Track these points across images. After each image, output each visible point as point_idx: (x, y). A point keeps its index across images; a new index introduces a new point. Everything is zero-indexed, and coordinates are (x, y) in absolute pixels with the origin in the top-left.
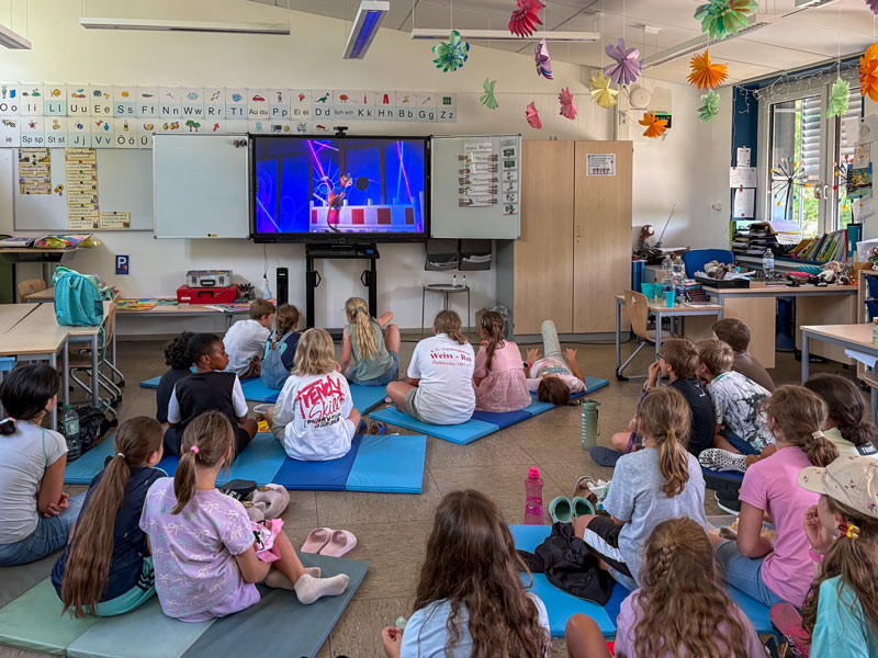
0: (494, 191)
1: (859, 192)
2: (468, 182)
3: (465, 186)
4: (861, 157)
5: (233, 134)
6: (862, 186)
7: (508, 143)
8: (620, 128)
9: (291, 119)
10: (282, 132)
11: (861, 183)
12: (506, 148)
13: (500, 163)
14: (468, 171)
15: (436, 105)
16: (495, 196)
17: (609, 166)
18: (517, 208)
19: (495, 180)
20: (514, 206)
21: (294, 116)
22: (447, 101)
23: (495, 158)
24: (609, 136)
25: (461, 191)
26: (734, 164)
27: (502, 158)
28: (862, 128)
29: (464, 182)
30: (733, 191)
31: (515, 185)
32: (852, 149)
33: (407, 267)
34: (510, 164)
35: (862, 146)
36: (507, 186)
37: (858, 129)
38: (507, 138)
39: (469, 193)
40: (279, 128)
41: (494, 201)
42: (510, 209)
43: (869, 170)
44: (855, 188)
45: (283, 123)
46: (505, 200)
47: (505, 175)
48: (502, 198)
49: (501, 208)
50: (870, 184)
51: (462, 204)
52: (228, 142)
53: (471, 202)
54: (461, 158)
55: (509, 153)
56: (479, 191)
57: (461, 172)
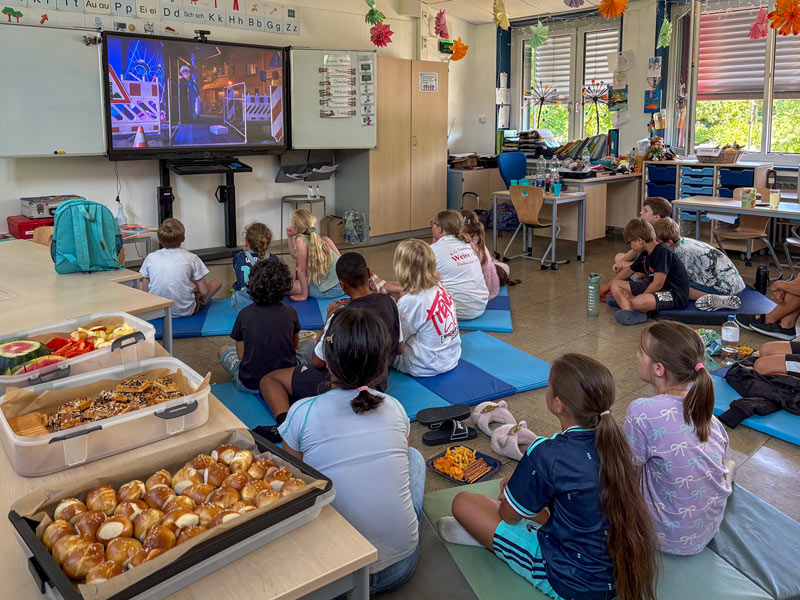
0: (353, 104)
1: (617, 106)
2: (329, 94)
3: (326, 98)
4: (619, 81)
5: (77, 29)
6: (620, 102)
7: (366, 58)
8: (423, 51)
9: (136, 17)
10: (127, 30)
11: (619, 100)
12: (363, 63)
13: (358, 77)
14: (329, 83)
15: (281, 16)
16: (354, 108)
17: (434, 83)
18: (374, 120)
19: (354, 92)
20: (371, 118)
21: (139, 14)
22: (291, 13)
23: (353, 72)
24: (413, 56)
25: (322, 103)
26: (498, 86)
27: (360, 73)
28: (620, 60)
29: (325, 94)
30: (498, 107)
31: (371, 98)
32: (611, 75)
33: (259, 180)
34: (366, 78)
35: (620, 73)
36: (365, 98)
37: (617, 60)
38: (364, 54)
39: (330, 104)
40: (123, 26)
41: (354, 113)
42: (368, 121)
43: (626, 91)
44: (614, 104)
45: (128, 21)
46: (363, 112)
47: (363, 88)
48: (360, 110)
49: (359, 119)
50: (626, 101)
51: (323, 115)
52: (76, 38)
53: (332, 113)
54: (322, 70)
55: (366, 67)
56: (340, 103)
57: (322, 84)
